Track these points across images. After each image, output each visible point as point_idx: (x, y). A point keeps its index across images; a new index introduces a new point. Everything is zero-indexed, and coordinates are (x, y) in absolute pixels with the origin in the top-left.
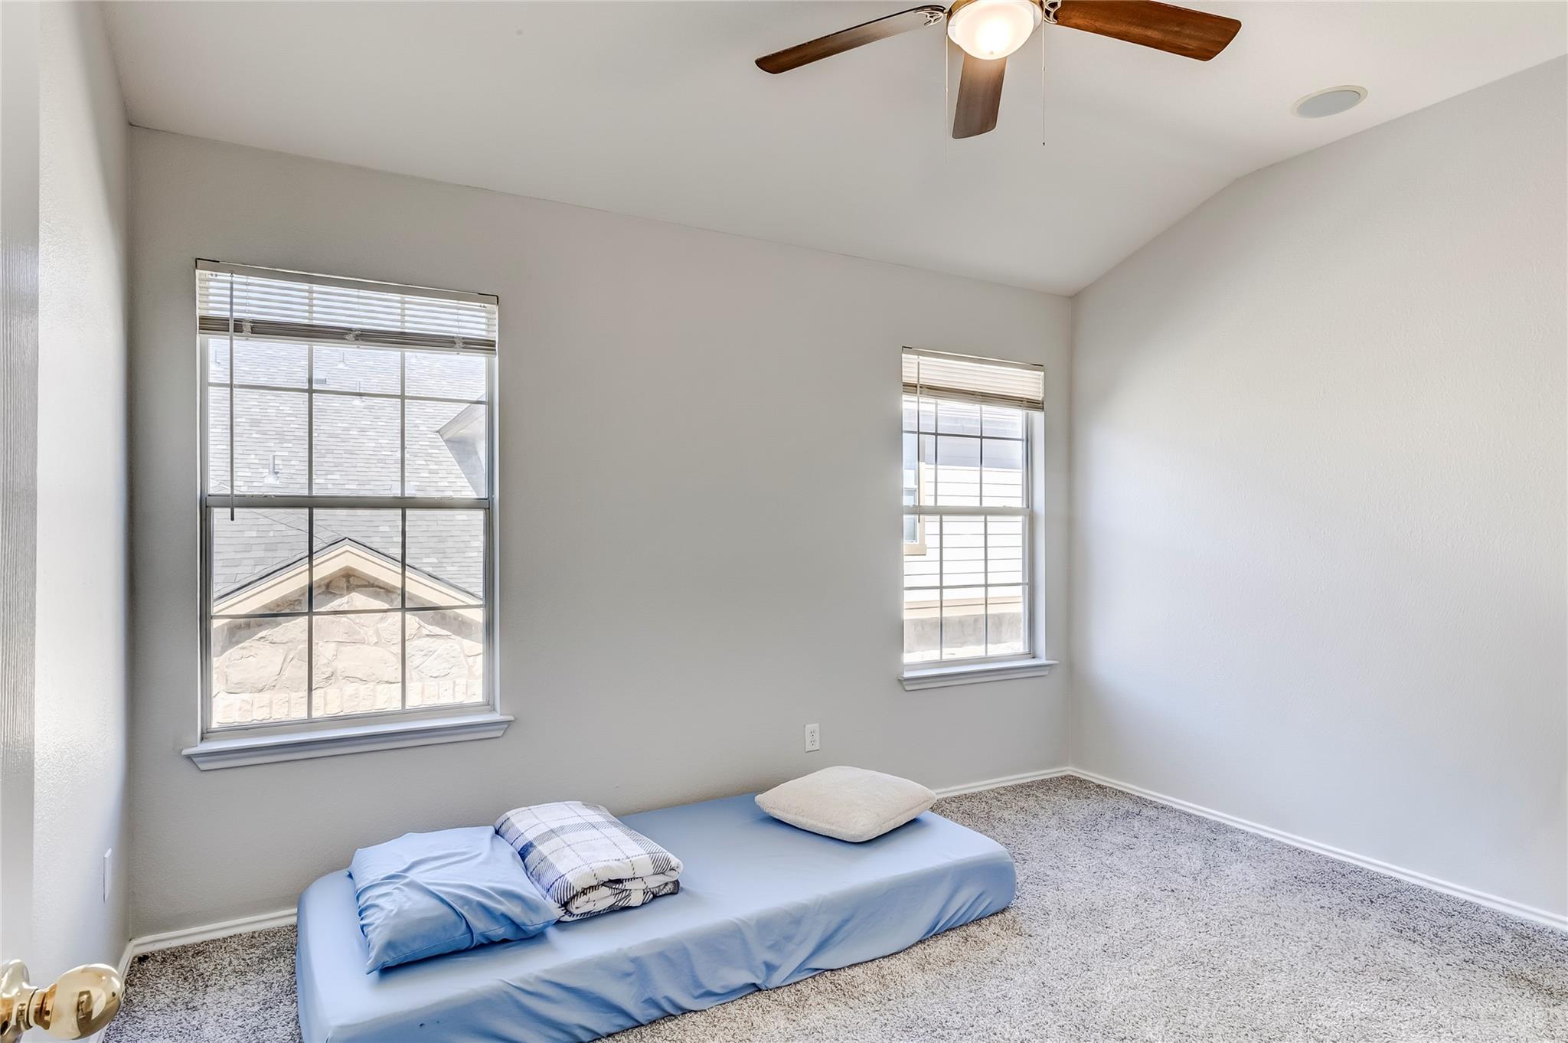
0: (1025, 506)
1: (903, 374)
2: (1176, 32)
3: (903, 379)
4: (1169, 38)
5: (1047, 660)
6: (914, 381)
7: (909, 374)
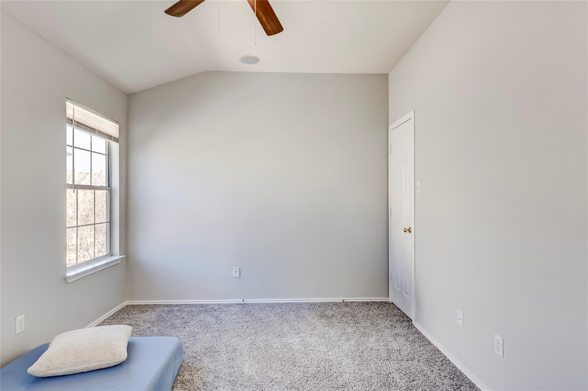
0: (107, 186)
1: (67, 113)
2: (269, 22)
3: (67, 115)
4: (266, 22)
5: (120, 255)
6: (71, 117)
7: (69, 114)
